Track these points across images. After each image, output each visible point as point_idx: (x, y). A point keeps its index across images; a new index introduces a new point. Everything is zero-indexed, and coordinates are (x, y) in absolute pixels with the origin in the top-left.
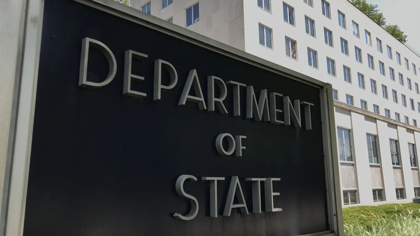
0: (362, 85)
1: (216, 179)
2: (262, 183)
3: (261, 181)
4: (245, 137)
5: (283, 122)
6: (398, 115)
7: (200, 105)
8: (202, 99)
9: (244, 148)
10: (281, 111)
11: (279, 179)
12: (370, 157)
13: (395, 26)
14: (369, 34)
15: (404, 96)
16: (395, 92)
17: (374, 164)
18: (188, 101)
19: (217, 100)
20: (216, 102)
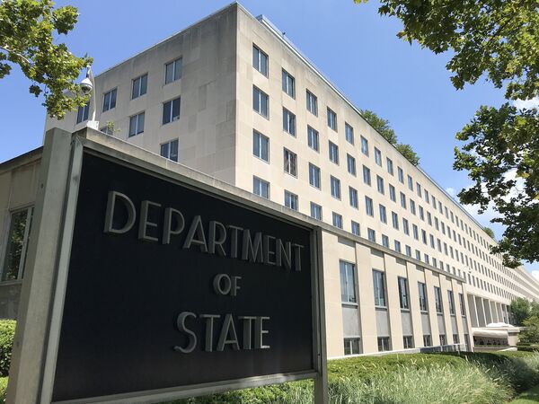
0: (370, 212)
1: (212, 316)
2: (253, 320)
4: (240, 278)
5: (274, 264)
6: (408, 248)
7: (202, 248)
8: (204, 243)
9: (239, 288)
10: (273, 253)
11: (269, 318)
12: (376, 298)
13: (407, 146)
14: (379, 152)
15: (415, 227)
16: (406, 221)
17: (379, 306)
18: (192, 244)
19: (217, 243)
20: (216, 246)
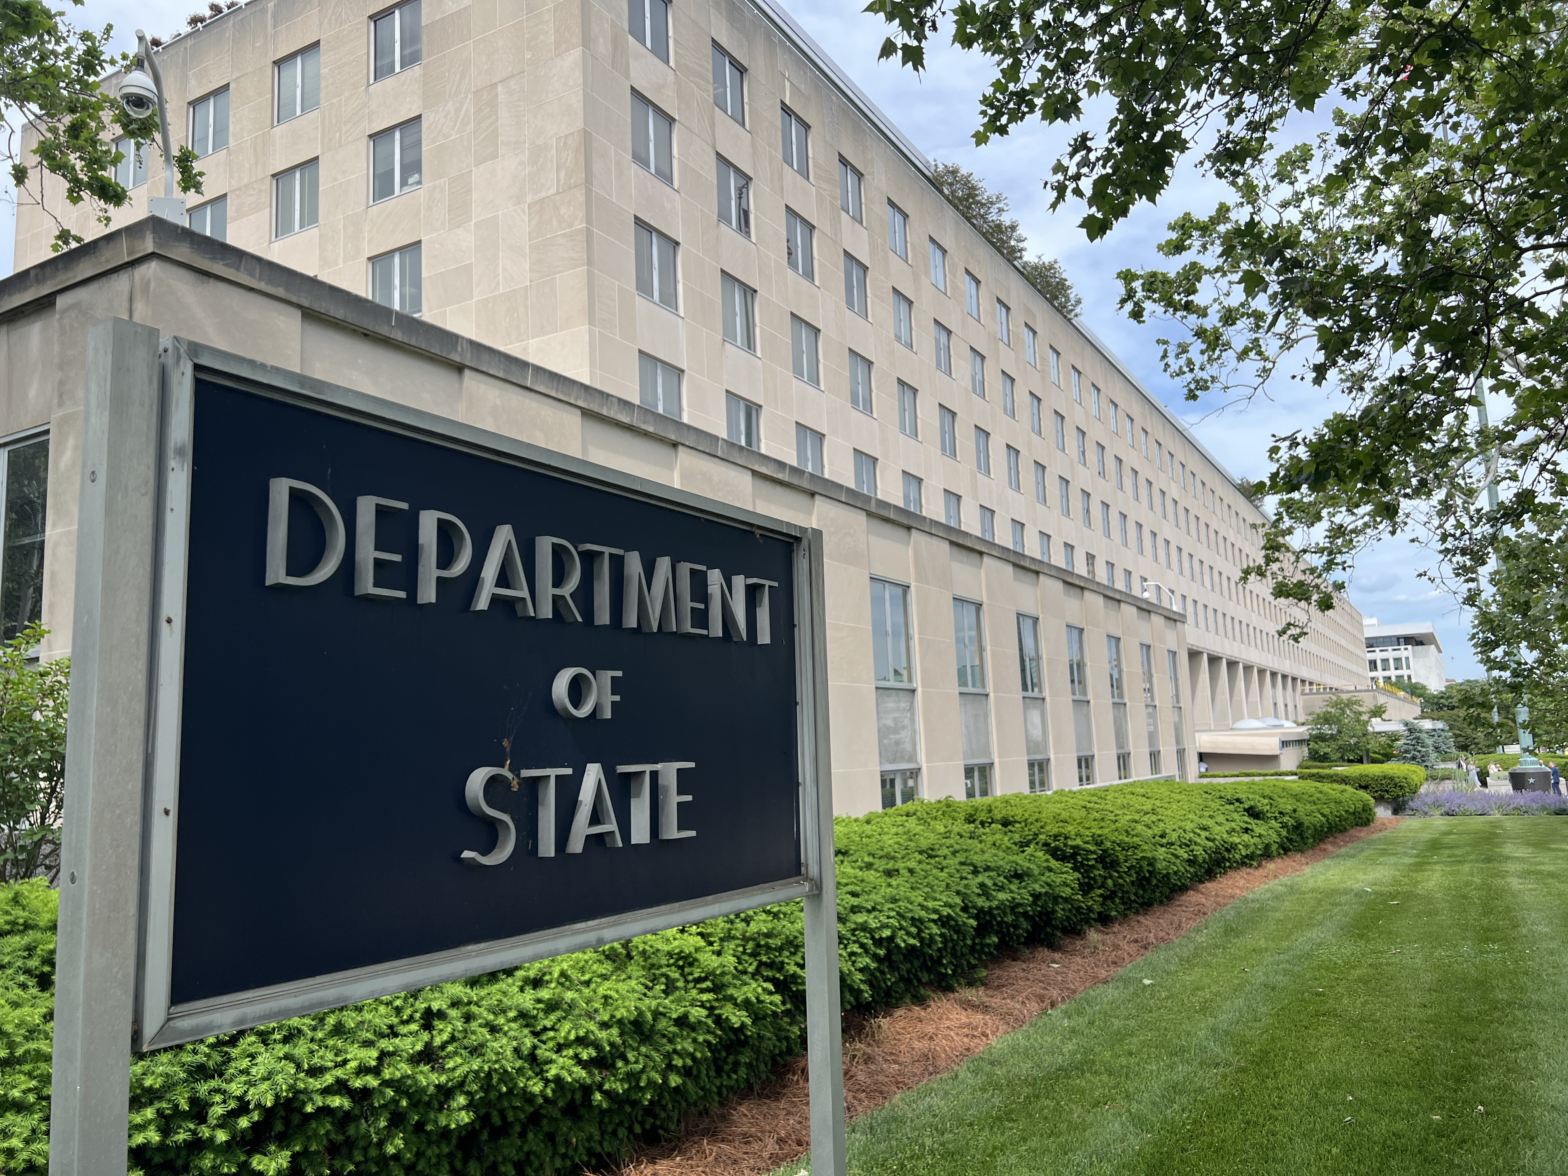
0: (951, 447)
1: (553, 772)
2: (654, 775)
3: (651, 772)
4: (619, 674)
5: (705, 632)
6: (1047, 538)
7: (519, 607)
8: (524, 593)
9: (617, 698)
10: (702, 606)
11: (692, 765)
14: (977, 285)
15: (1064, 484)
17: (970, 689)
18: (495, 600)
19: (557, 592)
20: (556, 599)
